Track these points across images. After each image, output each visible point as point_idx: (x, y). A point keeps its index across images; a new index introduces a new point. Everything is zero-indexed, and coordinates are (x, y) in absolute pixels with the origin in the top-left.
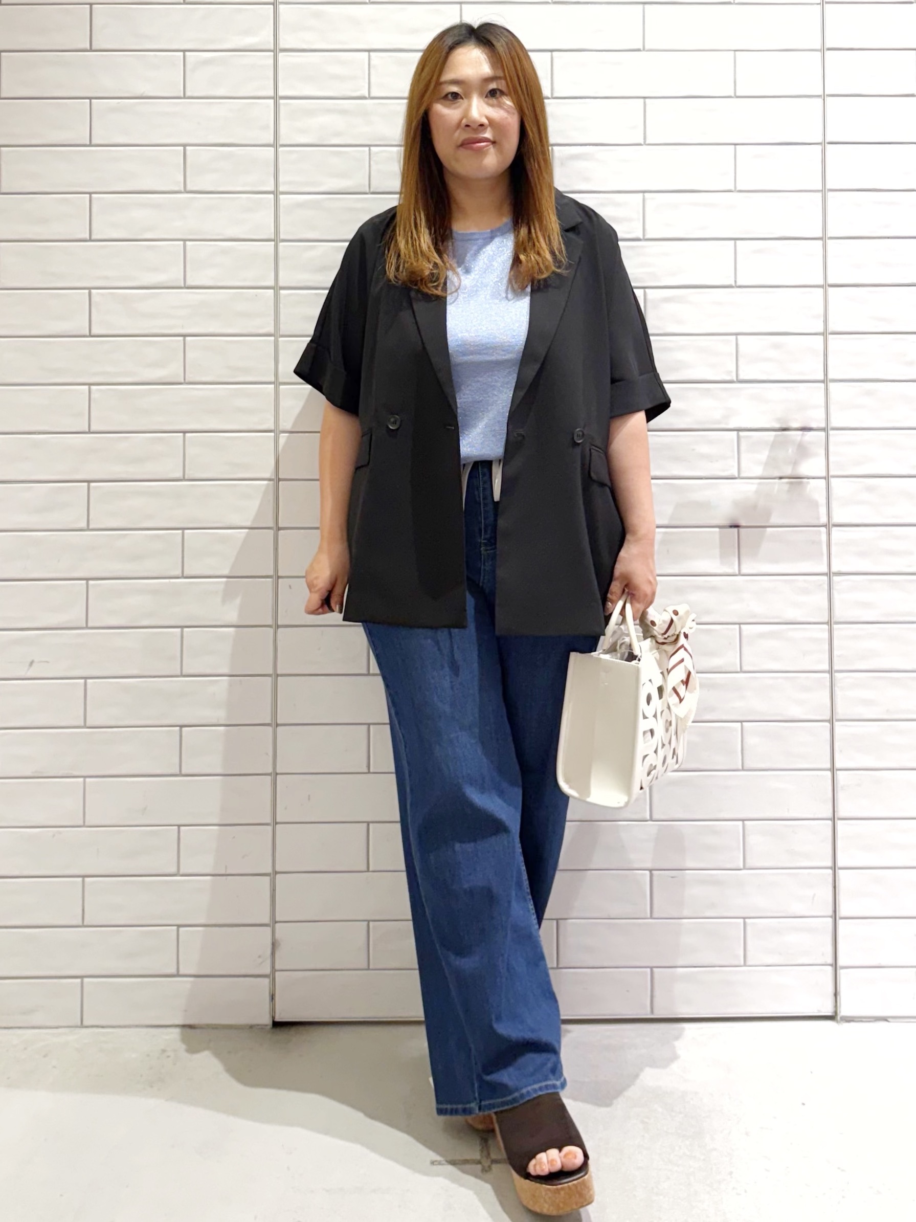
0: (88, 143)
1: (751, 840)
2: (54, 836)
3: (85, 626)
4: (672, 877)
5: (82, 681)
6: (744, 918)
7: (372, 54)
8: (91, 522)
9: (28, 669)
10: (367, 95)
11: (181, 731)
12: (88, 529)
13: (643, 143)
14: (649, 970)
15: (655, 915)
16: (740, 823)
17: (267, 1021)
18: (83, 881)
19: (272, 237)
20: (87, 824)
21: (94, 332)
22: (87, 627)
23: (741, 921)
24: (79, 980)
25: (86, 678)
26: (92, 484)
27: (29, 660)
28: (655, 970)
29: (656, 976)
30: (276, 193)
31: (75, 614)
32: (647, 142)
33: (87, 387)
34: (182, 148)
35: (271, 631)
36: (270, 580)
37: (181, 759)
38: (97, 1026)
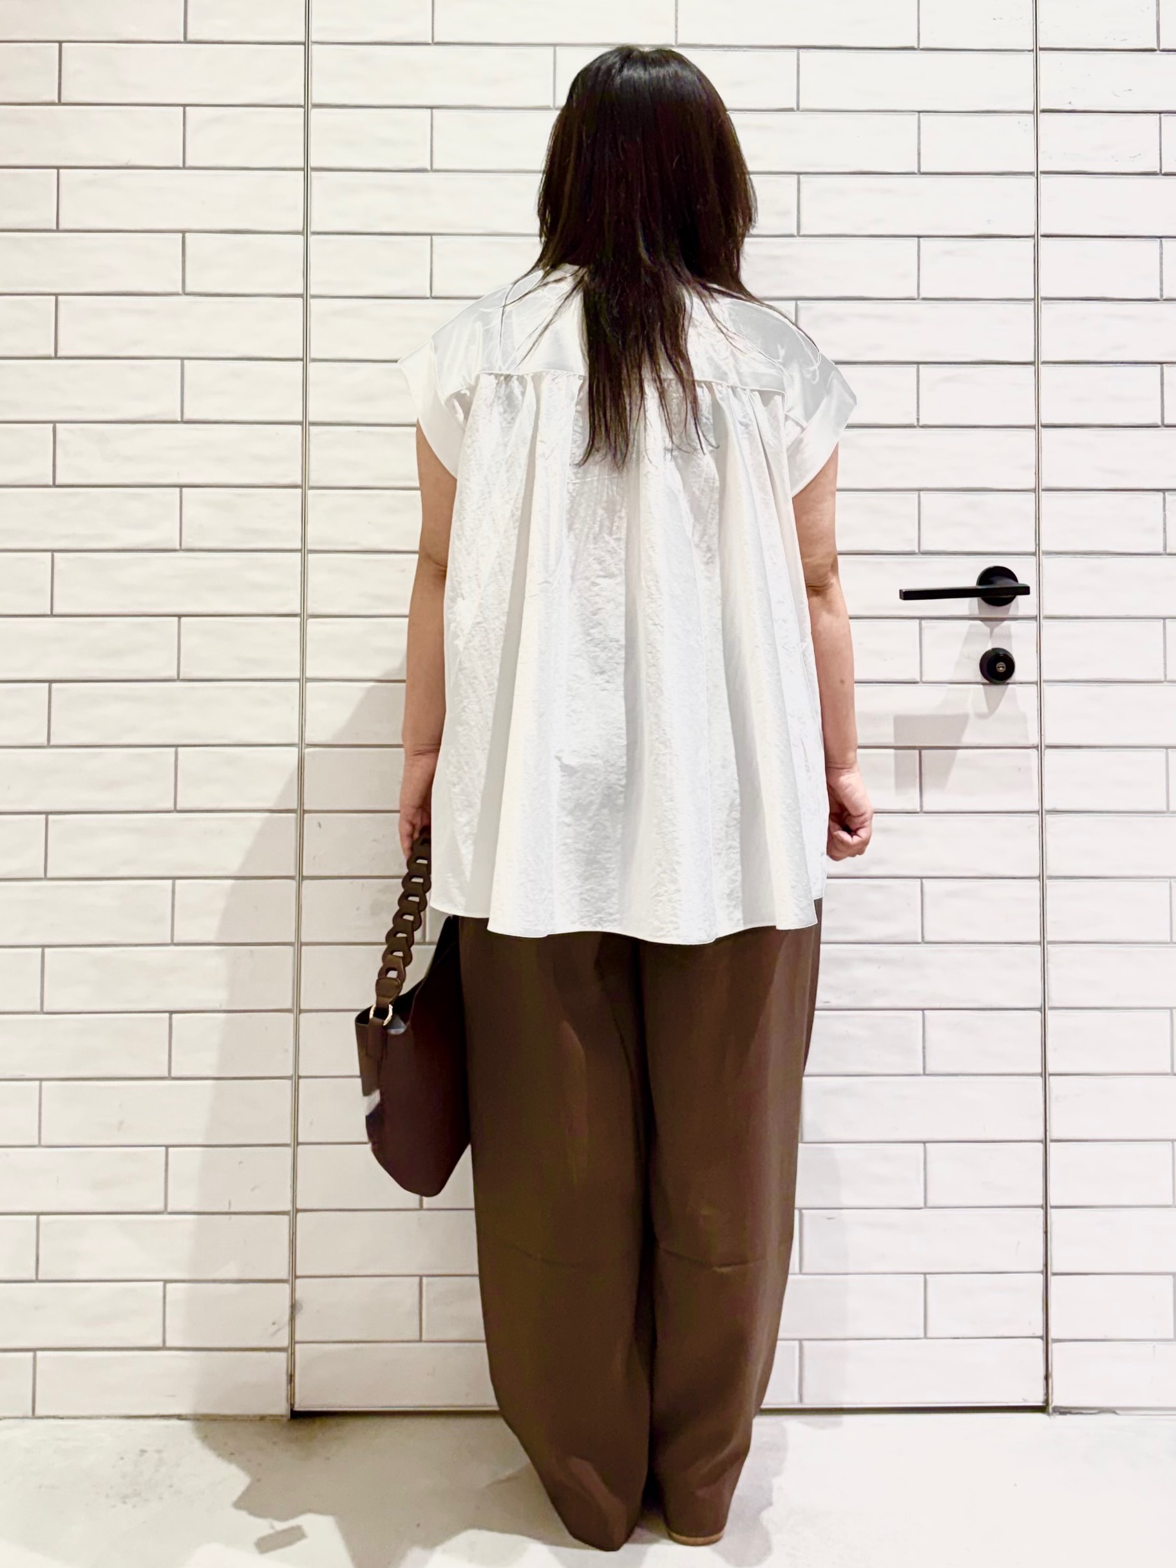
0: (54, 227)
3: (43, 876)
4: (828, 1219)
5: (40, 950)
6: (925, 1274)
7: (435, 111)
8: (52, 735)
11: (170, 1019)
12: (49, 746)
14: (797, 1343)
17: (282, 1409)
18: (38, 1221)
20: (43, 1143)
23: (922, 1277)
26: (55, 686)
28: (805, 1343)
29: (806, 1352)
31: (30, 861)
32: (801, 233)
34: (180, 235)
35: (293, 884)
36: (293, 815)
37: (170, 1056)
38: (54, 1417)
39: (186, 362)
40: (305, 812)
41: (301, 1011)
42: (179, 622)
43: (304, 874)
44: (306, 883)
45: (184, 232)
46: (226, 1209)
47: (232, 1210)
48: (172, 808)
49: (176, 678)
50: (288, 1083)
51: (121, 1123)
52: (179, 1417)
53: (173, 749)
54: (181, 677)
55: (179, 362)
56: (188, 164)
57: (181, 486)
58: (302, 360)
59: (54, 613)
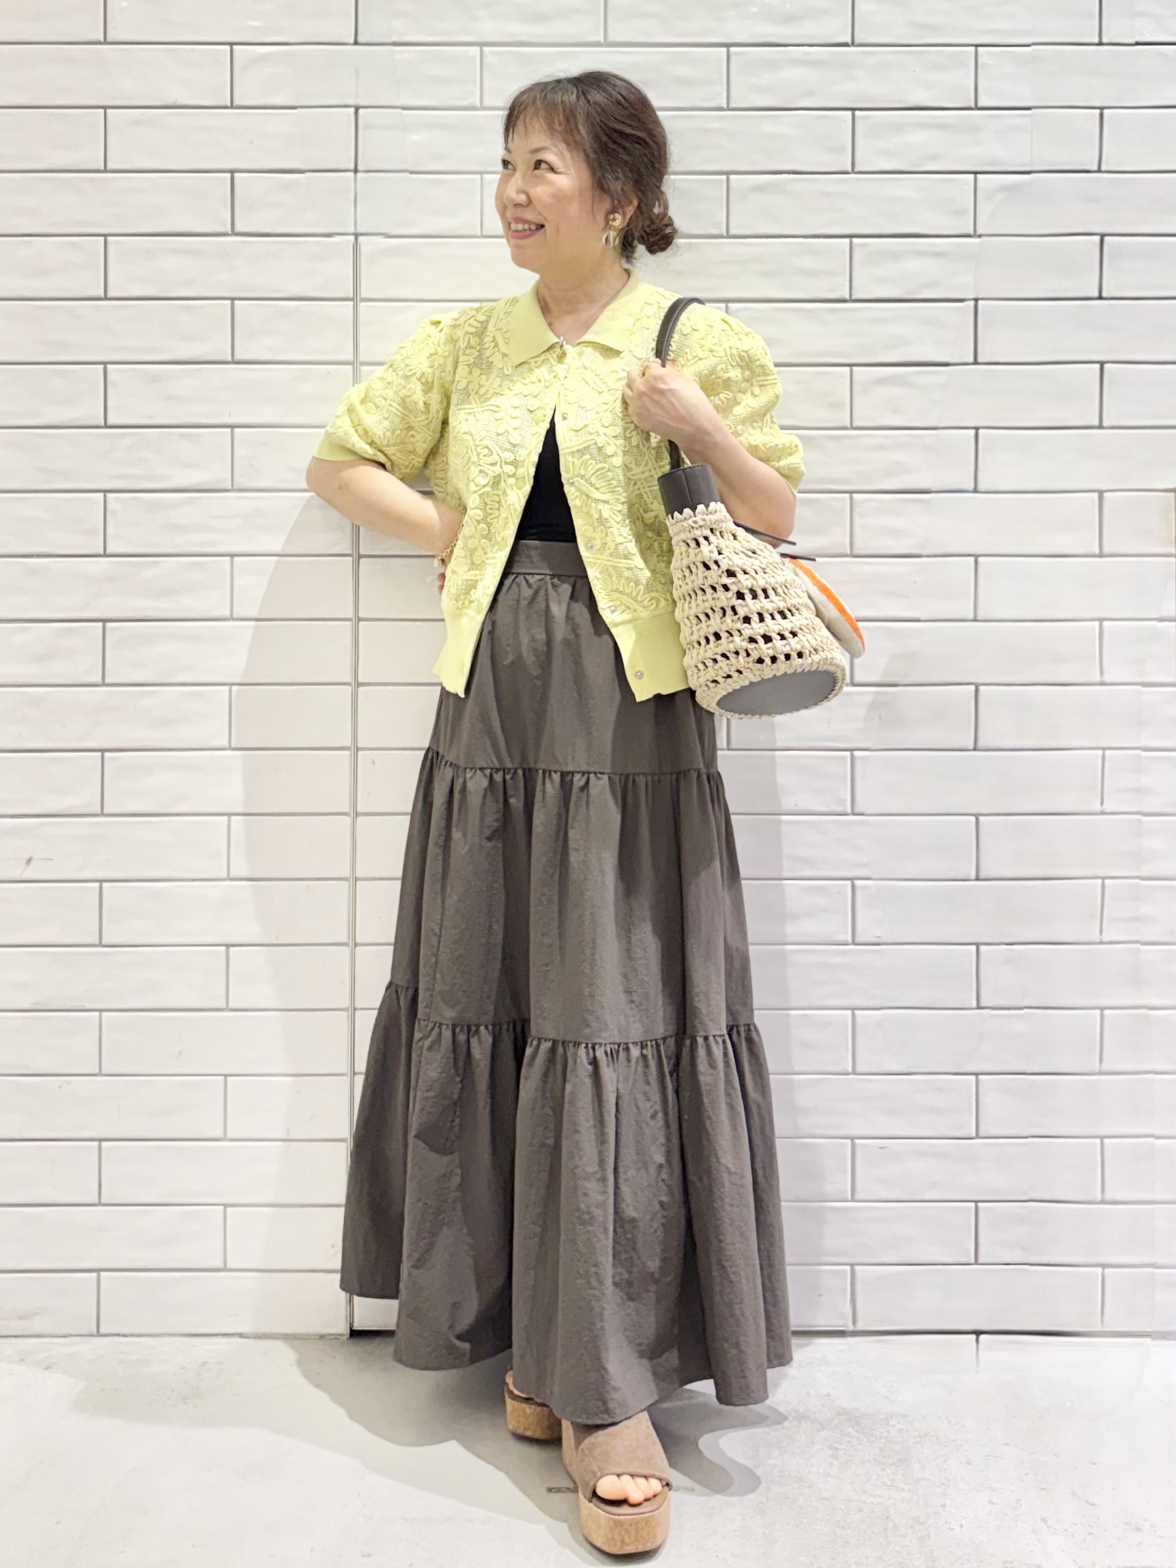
0: (102, 168)
1: (988, 1100)
2: (60, 1087)
3: (100, 812)
4: (881, 1148)
5: (97, 884)
6: (976, 1202)
7: (485, 49)
8: (106, 673)
9: (24, 870)
10: (479, 105)
11: (227, 953)
12: (104, 684)
13: (850, 170)
14: (848, 1268)
15: (858, 1196)
16: (973, 1077)
17: (342, 1328)
18: (100, 1148)
19: (351, 296)
20: (103, 1072)
21: (110, 422)
22: (102, 814)
23: (973, 1204)
24: (94, 1275)
25: (101, 881)
26: (109, 625)
27: (28, 857)
28: (857, 1268)
29: (859, 1276)
30: (356, 235)
31: (87, 798)
32: (856, 170)
33: (101, 495)
34: (229, 175)
35: (347, 820)
36: (347, 753)
37: (227, 988)
38: (118, 1335)
39: (236, 302)
40: (358, 749)
41: (356, 945)
42: (232, 562)
43: (358, 811)
44: (360, 819)
45: (232, 172)
46: (285, 1137)
47: (291, 1137)
48: (227, 746)
49: (229, 616)
50: (345, 1014)
51: (180, 1053)
52: (241, 1335)
53: (227, 688)
54: (235, 616)
55: (229, 302)
56: (237, 102)
57: (232, 427)
58: (352, 300)
59: (109, 551)
